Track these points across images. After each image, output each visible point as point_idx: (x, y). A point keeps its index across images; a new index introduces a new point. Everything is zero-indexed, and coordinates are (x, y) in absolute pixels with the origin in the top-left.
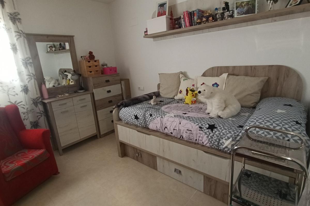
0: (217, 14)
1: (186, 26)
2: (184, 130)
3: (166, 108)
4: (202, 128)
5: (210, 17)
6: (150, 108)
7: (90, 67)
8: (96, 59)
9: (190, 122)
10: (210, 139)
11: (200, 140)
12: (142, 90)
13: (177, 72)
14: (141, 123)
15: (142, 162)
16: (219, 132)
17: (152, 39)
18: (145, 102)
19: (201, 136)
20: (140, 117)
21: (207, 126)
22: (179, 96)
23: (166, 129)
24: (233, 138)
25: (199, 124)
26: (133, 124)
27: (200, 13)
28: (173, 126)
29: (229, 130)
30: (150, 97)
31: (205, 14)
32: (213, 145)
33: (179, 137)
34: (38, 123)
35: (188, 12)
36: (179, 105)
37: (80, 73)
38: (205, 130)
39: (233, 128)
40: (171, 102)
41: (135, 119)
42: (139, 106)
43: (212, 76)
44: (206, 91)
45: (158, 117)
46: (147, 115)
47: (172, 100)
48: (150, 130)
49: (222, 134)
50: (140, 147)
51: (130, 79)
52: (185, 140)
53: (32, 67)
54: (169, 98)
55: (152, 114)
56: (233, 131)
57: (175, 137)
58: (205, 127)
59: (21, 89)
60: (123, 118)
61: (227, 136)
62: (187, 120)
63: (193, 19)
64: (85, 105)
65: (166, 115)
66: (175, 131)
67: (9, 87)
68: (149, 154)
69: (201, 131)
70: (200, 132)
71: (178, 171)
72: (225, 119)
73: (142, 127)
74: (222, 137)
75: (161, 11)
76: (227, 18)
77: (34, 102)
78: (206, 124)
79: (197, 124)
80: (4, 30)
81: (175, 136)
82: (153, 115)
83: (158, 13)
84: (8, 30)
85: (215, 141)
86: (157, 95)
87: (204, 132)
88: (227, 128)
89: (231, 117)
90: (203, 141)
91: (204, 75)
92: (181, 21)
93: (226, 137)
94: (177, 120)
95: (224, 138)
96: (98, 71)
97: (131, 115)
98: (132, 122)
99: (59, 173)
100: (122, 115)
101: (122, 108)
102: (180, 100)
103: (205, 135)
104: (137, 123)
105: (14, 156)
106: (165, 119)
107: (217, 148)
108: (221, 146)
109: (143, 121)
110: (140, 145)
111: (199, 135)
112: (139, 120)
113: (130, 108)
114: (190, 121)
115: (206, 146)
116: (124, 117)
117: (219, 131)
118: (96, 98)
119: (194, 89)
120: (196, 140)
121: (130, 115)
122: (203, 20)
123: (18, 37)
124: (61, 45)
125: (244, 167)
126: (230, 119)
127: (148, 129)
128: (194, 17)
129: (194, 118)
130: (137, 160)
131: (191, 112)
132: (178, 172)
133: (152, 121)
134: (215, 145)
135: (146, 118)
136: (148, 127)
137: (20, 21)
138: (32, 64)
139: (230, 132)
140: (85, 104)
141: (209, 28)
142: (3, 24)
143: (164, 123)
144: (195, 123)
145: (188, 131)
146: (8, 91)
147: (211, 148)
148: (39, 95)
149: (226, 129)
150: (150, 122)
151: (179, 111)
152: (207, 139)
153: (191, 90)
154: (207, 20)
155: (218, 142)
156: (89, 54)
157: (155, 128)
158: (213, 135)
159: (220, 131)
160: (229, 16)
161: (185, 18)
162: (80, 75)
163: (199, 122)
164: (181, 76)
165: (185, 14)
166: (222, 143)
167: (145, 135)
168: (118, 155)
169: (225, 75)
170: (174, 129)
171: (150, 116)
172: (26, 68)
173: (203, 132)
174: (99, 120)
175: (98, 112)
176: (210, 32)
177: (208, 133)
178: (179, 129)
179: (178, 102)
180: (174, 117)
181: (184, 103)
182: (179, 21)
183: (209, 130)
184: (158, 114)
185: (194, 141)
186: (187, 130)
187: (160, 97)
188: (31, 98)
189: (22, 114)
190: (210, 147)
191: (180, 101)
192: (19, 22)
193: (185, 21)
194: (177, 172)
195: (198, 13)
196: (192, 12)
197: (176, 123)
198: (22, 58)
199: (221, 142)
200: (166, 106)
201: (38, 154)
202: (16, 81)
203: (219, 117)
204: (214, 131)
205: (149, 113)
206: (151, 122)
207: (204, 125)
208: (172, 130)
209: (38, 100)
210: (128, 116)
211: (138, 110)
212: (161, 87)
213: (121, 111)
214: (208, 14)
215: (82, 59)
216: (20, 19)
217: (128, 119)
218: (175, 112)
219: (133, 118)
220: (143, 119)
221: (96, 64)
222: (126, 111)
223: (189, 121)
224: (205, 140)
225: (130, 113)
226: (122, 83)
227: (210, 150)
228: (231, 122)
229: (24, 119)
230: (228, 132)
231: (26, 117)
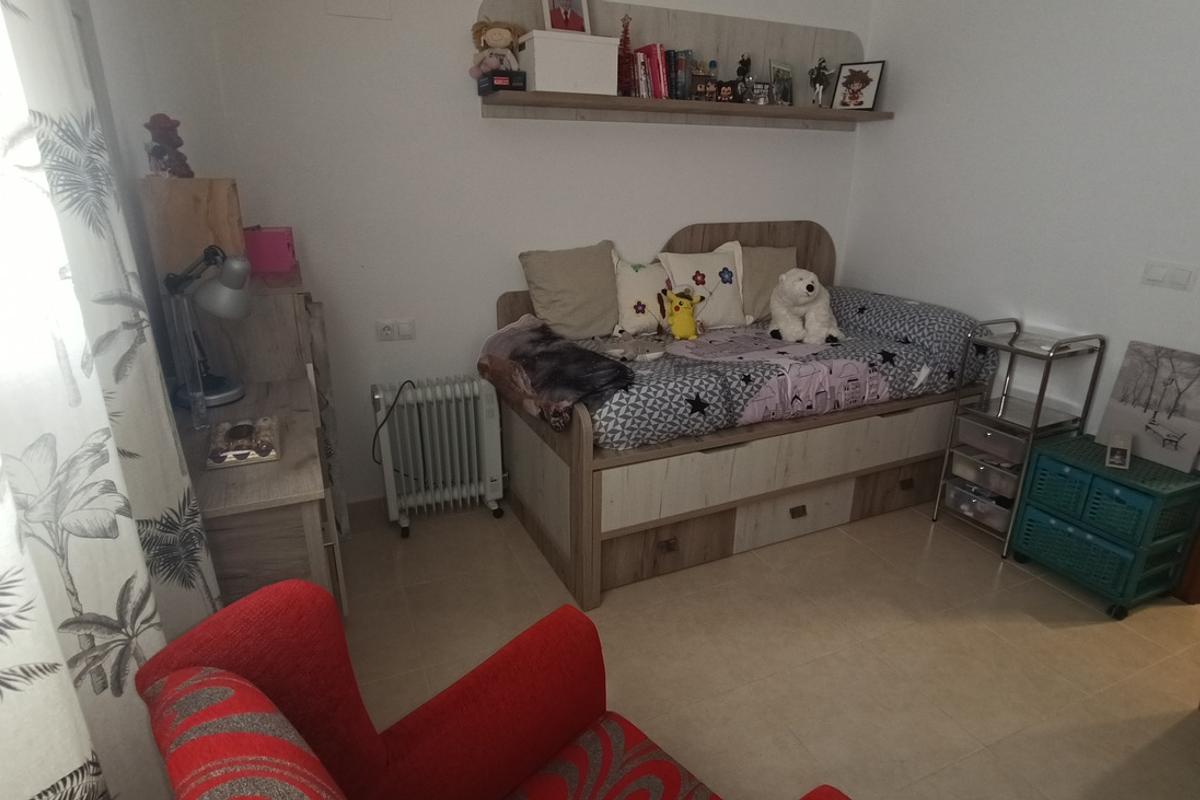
1: (654, 91)
2: (841, 386)
4: (873, 365)
10: (892, 381)
11: (872, 393)
14: (716, 416)
16: (904, 361)
19: (875, 382)
20: (711, 399)
21: (880, 357)
23: (797, 403)
25: (865, 357)
32: (895, 393)
33: (829, 408)
38: (880, 367)
41: (690, 413)
45: (769, 378)
46: (734, 383)
49: (909, 362)
58: (878, 360)
61: (919, 363)
63: (673, 76)
66: (820, 396)
69: (873, 372)
70: (872, 375)
71: (801, 509)
73: (713, 432)
74: (910, 368)
75: (563, 11)
81: (817, 411)
82: (753, 377)
83: (551, 13)
85: (900, 383)
87: (880, 372)
90: (879, 392)
95: (914, 369)
97: (673, 406)
98: (676, 430)
103: (882, 377)
104: (698, 425)
106: (792, 373)
108: (910, 388)
109: (723, 406)
111: (870, 383)
112: (709, 409)
117: (902, 359)
120: (864, 398)
121: (670, 407)
133: (751, 397)
134: (899, 390)
135: (732, 393)
136: (735, 420)
143: (789, 386)
144: (858, 360)
147: (890, 400)
150: (746, 401)
152: (887, 384)
154: (717, 93)
157: (759, 416)
158: (896, 372)
161: (654, 65)
164: (615, 256)
165: (656, 54)
166: (913, 379)
167: (732, 451)
170: (817, 393)
171: (747, 384)
173: (877, 373)
177: (887, 371)
178: (831, 388)
183: (886, 363)
185: (859, 402)
186: (849, 381)
190: (888, 402)
193: (651, 74)
196: (672, 52)
199: (909, 379)
204: (896, 361)
205: (736, 376)
206: (749, 402)
207: (873, 357)
208: (813, 396)
210: (660, 415)
217: (653, 426)
219: (685, 412)
220: (724, 400)
224: (882, 389)
227: (898, 406)
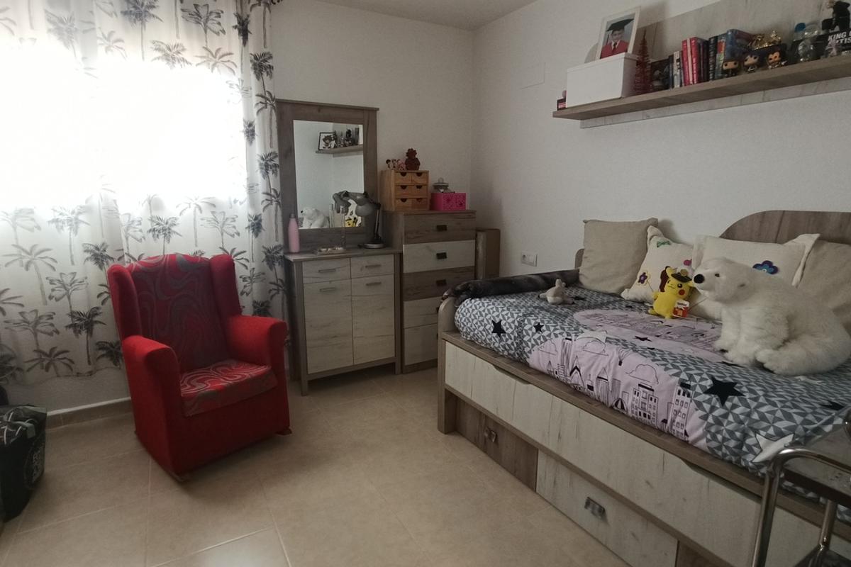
0: (801, 41)
1: (685, 82)
2: (628, 385)
3: (588, 317)
4: (688, 387)
5: (773, 54)
6: (542, 308)
7: (404, 187)
8: (421, 169)
9: (654, 364)
10: (712, 425)
11: (678, 423)
12: (531, 264)
13: (639, 221)
14: (508, 345)
15: (496, 457)
16: (749, 410)
17: (578, 122)
18: (530, 294)
19: (684, 410)
20: (507, 329)
21: (709, 383)
22: (637, 291)
23: (576, 375)
24: (798, 436)
25: (682, 372)
26: (488, 346)
27: (738, 41)
28: (598, 366)
29: (785, 409)
30: (547, 281)
31: (756, 44)
32: (719, 448)
33: (612, 402)
34: (268, 307)
35: (699, 41)
36: (630, 316)
37: (379, 201)
38: (697, 394)
39: (803, 405)
40: (609, 303)
41: (493, 332)
42: (512, 301)
43: (759, 238)
44: (723, 277)
45: (556, 336)
46: (529, 326)
47: (612, 299)
48: (530, 371)
49: (755, 416)
50: (496, 414)
51: (502, 232)
52: (627, 416)
53: (276, 175)
54: (605, 294)
55: (541, 324)
56: (804, 414)
57: (600, 401)
58: (701, 386)
59: (247, 224)
60: (462, 326)
61: (775, 427)
62: (645, 356)
63: (711, 61)
64: (378, 281)
65: (582, 332)
66: (602, 382)
67: (226, 217)
68: (518, 437)
69: (684, 395)
70: (681, 398)
71: (597, 506)
72: (779, 375)
73: (511, 359)
74: (755, 426)
75: (613, 43)
76: (834, 51)
77: (267, 257)
78: (705, 376)
79: (676, 371)
80: (238, 90)
81: (599, 398)
82: (544, 328)
83: (603, 48)
84: (246, 91)
85: (727, 436)
86: (571, 279)
87: (696, 401)
88: (780, 401)
89: (804, 375)
90: (688, 428)
91: (730, 234)
92: (673, 69)
93: (772, 428)
94: (613, 352)
95: (762, 432)
96: (421, 199)
97: (486, 322)
98: (485, 340)
99: (291, 433)
100: (461, 319)
101: (464, 301)
102: (639, 302)
103: (697, 410)
104: (497, 345)
105: (209, 369)
106: (579, 342)
107: (734, 459)
108: (750, 457)
109: (515, 340)
110: (497, 409)
111: (677, 408)
112: (505, 336)
113: (485, 301)
114: (654, 360)
115: (697, 448)
116: (465, 323)
117: (748, 406)
118: (407, 269)
119: (687, 272)
120: (665, 421)
121: (483, 321)
122: (746, 63)
123: (260, 108)
124: (350, 135)
125: (827, 544)
126: (802, 378)
127: (526, 365)
128: (715, 56)
129: (670, 354)
130: (485, 452)
131: (666, 338)
132: (596, 512)
133: (538, 344)
134: (727, 447)
135: (524, 333)
136: (525, 358)
137: (271, 72)
138: (278, 170)
139: (789, 417)
140: (377, 279)
141: (764, 90)
142: (239, 79)
143: (572, 353)
144: (666, 369)
145: (641, 389)
146: (224, 224)
147: (711, 454)
148: (281, 242)
149: (774, 404)
150: (533, 346)
151: (625, 330)
152: (703, 423)
153: (677, 276)
154: (762, 63)
155: (737, 440)
156: (407, 156)
157: (544, 367)
158: (725, 416)
159: (752, 408)
160: (844, 44)
161: (685, 59)
162: (377, 206)
163: (682, 368)
164: (651, 231)
165: (686, 49)
166: (755, 445)
167: (513, 380)
168: (436, 424)
169: (806, 241)
170: (598, 377)
171: (537, 331)
172: (264, 177)
173: (689, 399)
174: (406, 325)
175: (406, 304)
176: (769, 101)
177: (707, 407)
178: (614, 380)
179: (631, 307)
180: (606, 341)
181: (647, 313)
182: (666, 69)
183: (713, 396)
184: (558, 327)
185: (658, 424)
186: (639, 385)
187: (580, 288)
188: (264, 247)
189: (241, 279)
190: (709, 454)
191: (637, 305)
192: (268, 73)
193: (683, 68)
194: (593, 508)
195: (731, 43)
196: (712, 40)
197: (607, 359)
198: (260, 154)
199: (749, 441)
200: (590, 312)
201: (254, 375)
202: (241, 203)
203: (760, 366)
204: (732, 402)
205: (533, 322)
206: (535, 348)
207: (697, 378)
208: (593, 378)
209: (277, 252)
210: (477, 323)
211: (505, 309)
212: (586, 257)
213: (462, 306)
214: (769, 43)
215: (389, 167)
216: (271, 67)
217: (474, 330)
218: (613, 331)
219: (490, 329)
220: (516, 335)
221: (419, 181)
222: (474, 308)
223: (649, 361)
224: (693, 425)
225: (484, 314)
226: (478, 237)
227: (706, 462)
228: (800, 387)
229: (242, 293)
230: (779, 414)
231: (247, 289)
